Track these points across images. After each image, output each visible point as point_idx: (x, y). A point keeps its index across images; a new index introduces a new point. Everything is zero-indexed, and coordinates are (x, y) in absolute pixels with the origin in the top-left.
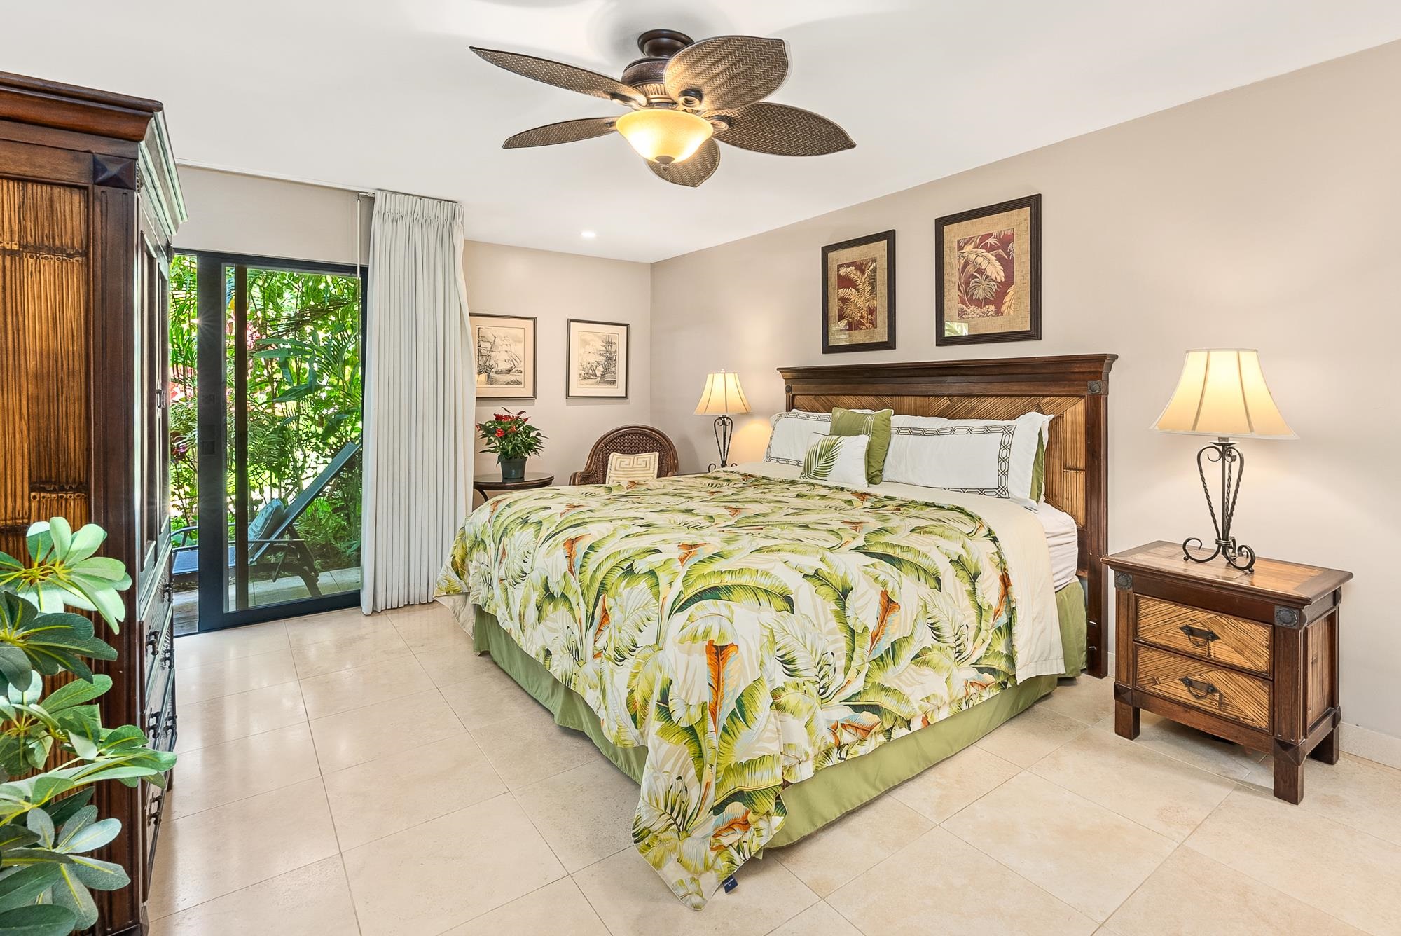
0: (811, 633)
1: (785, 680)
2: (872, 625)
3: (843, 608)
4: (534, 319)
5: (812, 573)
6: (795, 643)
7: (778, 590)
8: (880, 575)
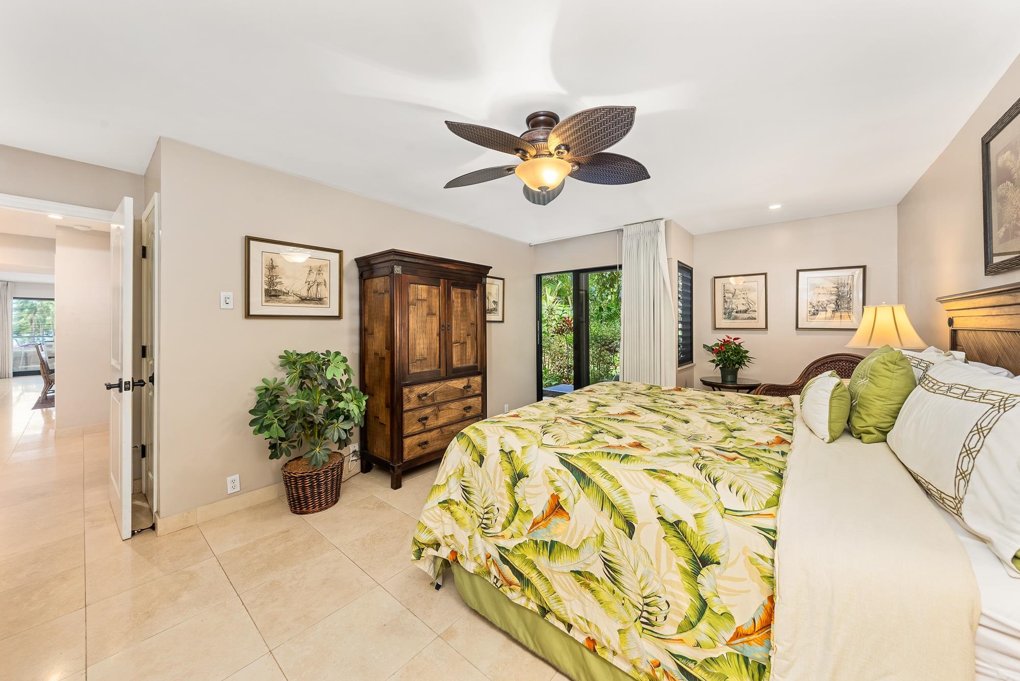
0: (486, 485)
1: (461, 500)
2: (537, 513)
3: (515, 485)
4: (765, 274)
5: (507, 450)
6: (476, 485)
7: (480, 449)
8: (558, 481)
